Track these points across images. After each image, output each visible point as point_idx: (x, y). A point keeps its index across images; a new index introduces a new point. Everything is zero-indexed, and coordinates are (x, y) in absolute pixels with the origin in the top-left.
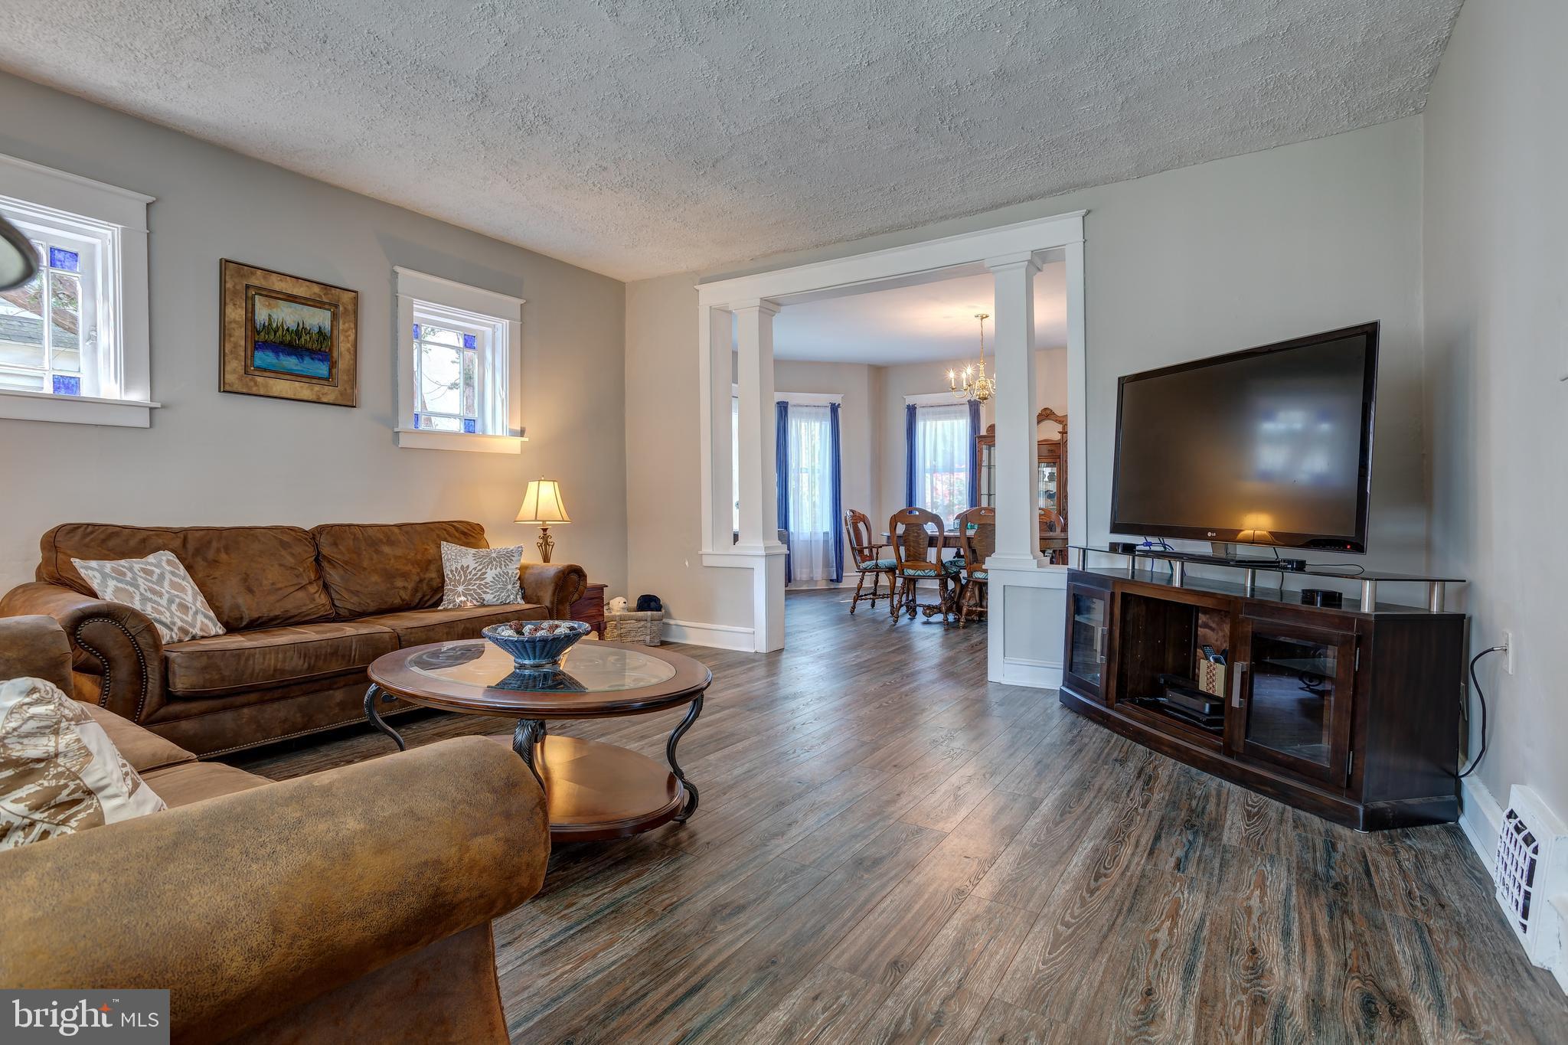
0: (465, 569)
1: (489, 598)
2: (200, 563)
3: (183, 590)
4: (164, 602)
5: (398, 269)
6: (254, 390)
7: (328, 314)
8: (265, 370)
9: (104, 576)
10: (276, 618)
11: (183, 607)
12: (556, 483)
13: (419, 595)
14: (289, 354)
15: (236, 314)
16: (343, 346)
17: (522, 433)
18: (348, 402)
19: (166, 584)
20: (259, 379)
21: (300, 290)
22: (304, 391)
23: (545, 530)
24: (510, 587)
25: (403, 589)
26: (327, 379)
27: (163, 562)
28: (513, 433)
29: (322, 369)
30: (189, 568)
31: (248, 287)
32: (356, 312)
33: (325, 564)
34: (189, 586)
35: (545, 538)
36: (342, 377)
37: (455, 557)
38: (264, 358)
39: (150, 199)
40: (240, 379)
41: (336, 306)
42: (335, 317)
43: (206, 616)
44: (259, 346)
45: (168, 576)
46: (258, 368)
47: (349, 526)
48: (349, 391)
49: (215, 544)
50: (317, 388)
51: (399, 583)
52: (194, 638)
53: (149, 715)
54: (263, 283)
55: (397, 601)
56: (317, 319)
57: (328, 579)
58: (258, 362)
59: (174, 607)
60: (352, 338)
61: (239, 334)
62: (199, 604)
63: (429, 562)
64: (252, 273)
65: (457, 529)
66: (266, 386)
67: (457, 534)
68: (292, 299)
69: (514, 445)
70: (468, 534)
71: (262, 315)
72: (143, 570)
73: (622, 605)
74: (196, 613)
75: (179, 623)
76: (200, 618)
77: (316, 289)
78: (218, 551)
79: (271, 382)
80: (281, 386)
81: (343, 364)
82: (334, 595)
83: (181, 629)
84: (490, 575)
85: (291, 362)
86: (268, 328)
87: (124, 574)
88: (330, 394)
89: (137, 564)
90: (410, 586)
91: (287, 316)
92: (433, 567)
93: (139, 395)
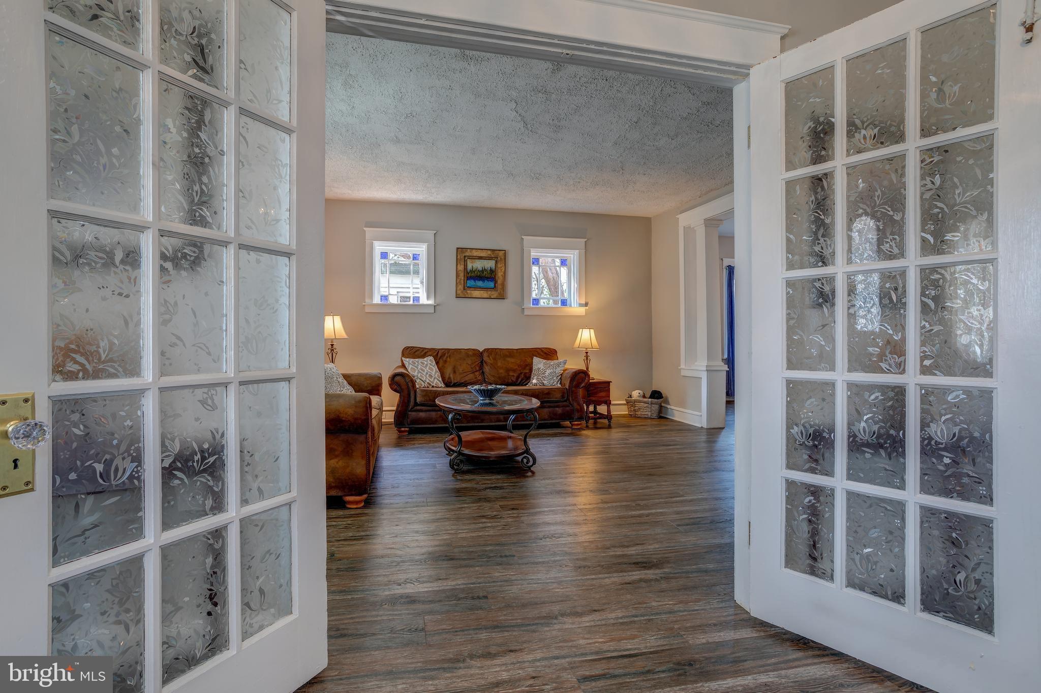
0: (539, 369)
1: (545, 382)
2: (441, 362)
3: (432, 370)
4: (425, 374)
5: (523, 237)
6: (467, 296)
7: (494, 262)
8: (471, 288)
9: (409, 363)
10: (462, 383)
11: (431, 376)
12: (592, 331)
13: (520, 379)
14: (479, 280)
15: (461, 267)
16: (500, 274)
17: (586, 304)
18: (502, 297)
19: (428, 368)
20: (468, 291)
21: (483, 254)
22: (484, 294)
23: (587, 353)
24: (555, 378)
25: (513, 375)
26: (493, 288)
27: (429, 361)
28: (581, 305)
29: (492, 284)
30: (437, 363)
31: (465, 256)
32: (505, 259)
33: (484, 364)
34: (435, 368)
35: (587, 357)
36: (499, 286)
37: (538, 363)
38: (471, 283)
39: (435, 232)
40: (462, 292)
41: (497, 258)
42: (496, 262)
43: (438, 380)
44: (469, 278)
45: (429, 365)
46: (468, 287)
47: (496, 349)
48: (502, 292)
49: (446, 355)
50: (489, 293)
51: (511, 374)
52: (433, 387)
53: (411, 409)
54: (471, 254)
55: (510, 381)
56: (490, 264)
57: (484, 370)
58: (468, 285)
59: (428, 376)
60: (503, 270)
61: (462, 275)
62: (436, 376)
63: (527, 365)
64: (467, 251)
65: (542, 351)
66: (471, 294)
67: (542, 353)
68: (481, 258)
69: (582, 311)
70: (549, 354)
71: (469, 267)
72: (422, 363)
73: (638, 394)
74: (435, 378)
75: (428, 381)
76: (436, 380)
77: (489, 252)
78: (447, 357)
79: (473, 292)
80: (477, 293)
81: (499, 282)
82: (486, 377)
83: (428, 383)
84: (548, 372)
85: (480, 283)
86: (472, 271)
87: (415, 363)
88: (494, 294)
89: (420, 360)
90: (516, 375)
91: (478, 265)
92: (528, 368)
93: (431, 302)
